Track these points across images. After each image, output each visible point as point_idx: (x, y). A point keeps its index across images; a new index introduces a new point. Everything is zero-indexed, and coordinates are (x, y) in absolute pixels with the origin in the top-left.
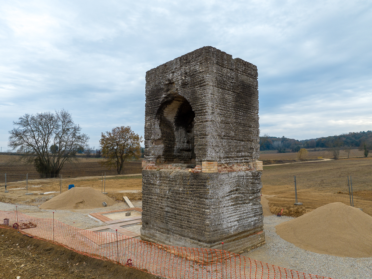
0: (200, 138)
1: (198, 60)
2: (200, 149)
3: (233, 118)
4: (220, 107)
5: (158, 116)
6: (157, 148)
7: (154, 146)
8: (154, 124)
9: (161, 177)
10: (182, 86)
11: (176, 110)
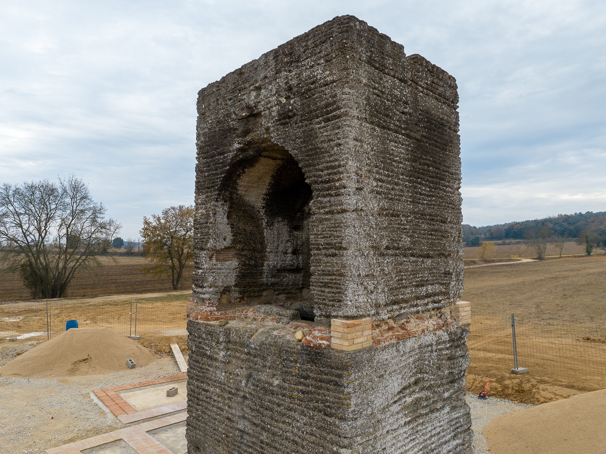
0: (327, 255)
1: (319, 53)
2: (326, 285)
3: (407, 201)
4: (377, 173)
5: (224, 195)
6: (220, 269)
7: (215, 265)
8: (215, 214)
9: (229, 342)
10: (280, 120)
11: (268, 180)
